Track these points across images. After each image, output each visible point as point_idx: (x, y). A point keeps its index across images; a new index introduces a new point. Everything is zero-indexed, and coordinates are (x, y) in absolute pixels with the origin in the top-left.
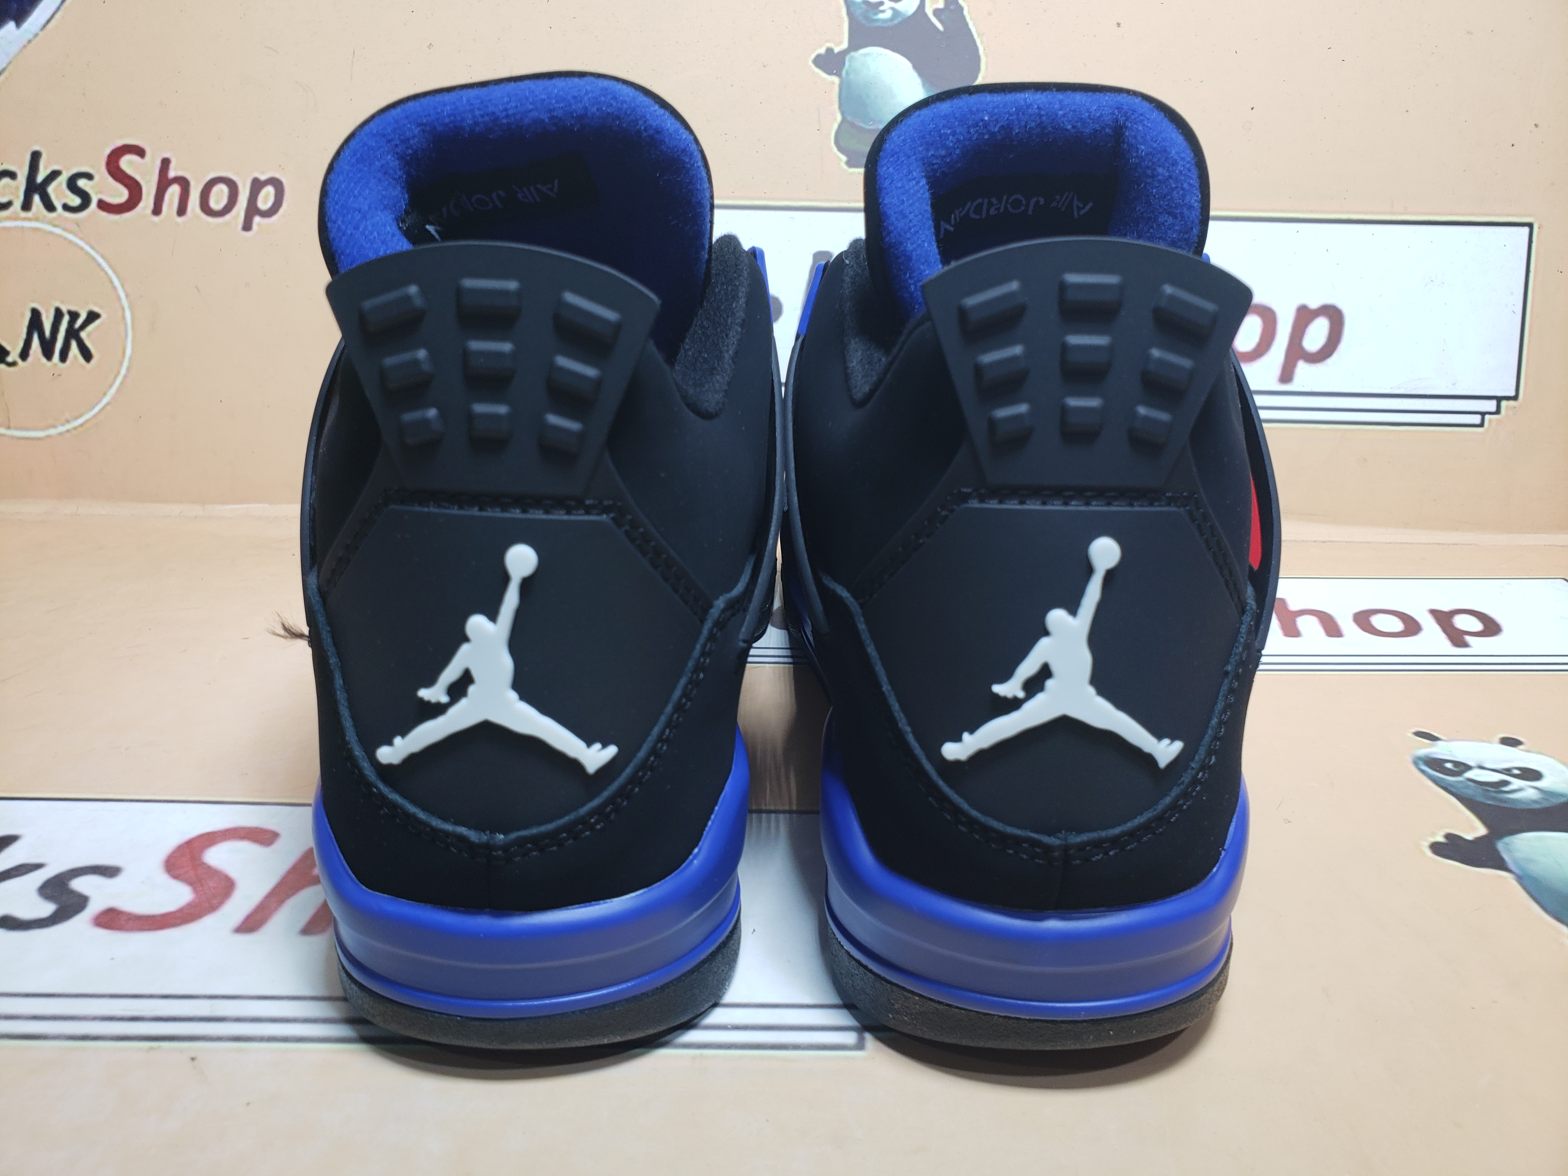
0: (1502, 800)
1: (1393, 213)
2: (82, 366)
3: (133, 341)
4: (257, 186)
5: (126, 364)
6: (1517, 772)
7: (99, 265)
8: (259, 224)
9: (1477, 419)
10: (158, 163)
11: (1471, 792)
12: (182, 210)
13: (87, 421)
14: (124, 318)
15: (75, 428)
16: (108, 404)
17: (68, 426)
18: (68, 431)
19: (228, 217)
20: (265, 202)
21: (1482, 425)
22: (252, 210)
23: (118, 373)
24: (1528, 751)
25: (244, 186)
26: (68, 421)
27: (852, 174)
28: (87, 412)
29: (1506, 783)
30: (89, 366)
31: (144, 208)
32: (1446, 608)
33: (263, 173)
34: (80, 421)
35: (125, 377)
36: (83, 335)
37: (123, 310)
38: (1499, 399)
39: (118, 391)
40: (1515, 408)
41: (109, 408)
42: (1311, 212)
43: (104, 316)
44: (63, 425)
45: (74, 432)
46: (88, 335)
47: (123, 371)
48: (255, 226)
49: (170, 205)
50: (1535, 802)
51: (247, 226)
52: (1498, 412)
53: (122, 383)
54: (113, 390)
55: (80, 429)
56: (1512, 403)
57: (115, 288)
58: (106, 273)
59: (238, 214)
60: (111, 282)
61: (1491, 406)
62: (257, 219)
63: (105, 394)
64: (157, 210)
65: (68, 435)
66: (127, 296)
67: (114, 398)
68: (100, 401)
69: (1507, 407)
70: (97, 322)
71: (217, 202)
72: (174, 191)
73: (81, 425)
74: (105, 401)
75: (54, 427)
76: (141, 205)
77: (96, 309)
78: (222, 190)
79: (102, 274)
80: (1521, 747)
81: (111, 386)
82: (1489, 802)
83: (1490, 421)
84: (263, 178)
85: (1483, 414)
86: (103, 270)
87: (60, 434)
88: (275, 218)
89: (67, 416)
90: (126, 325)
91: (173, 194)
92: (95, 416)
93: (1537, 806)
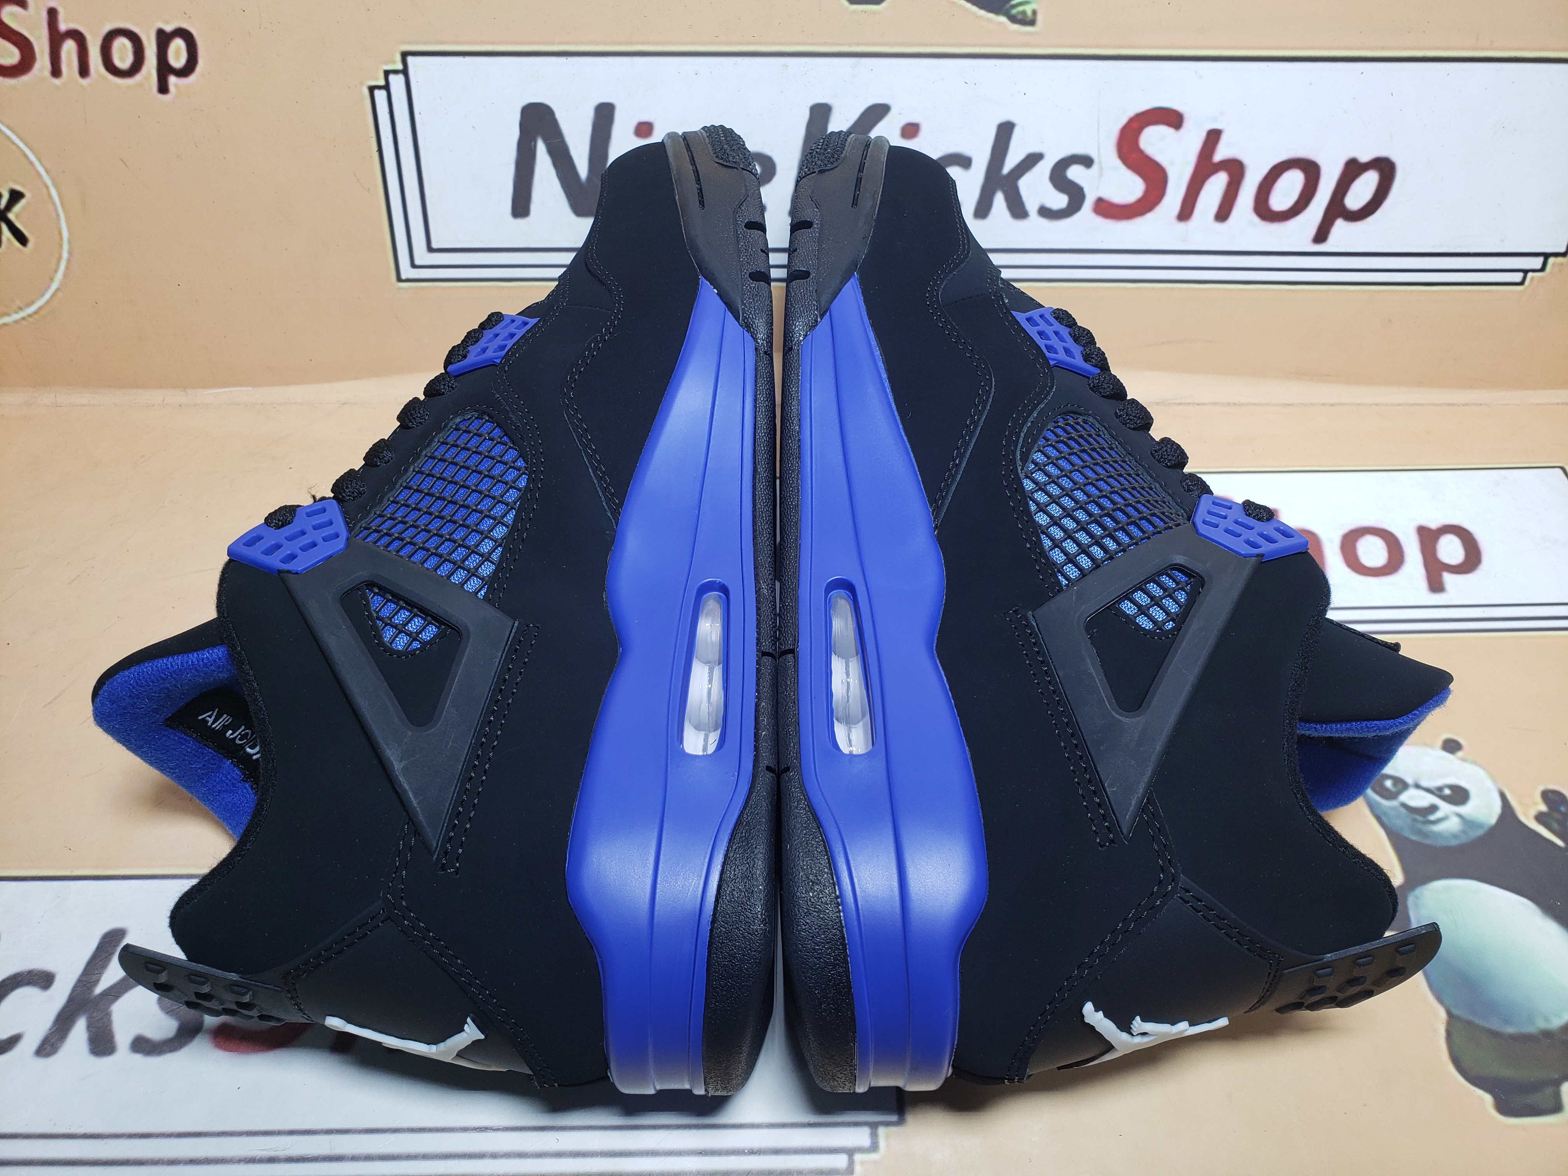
0: (1426, 835)
1: (1475, 49)
2: (18, 249)
3: (67, 222)
4: (164, 39)
5: (66, 246)
6: (1447, 792)
7: (8, 138)
8: (176, 86)
9: (1518, 277)
10: (44, 15)
11: (1401, 822)
12: (84, 71)
13: (40, 308)
14: (50, 195)
15: (30, 316)
16: (58, 290)
17: (22, 314)
18: (23, 319)
19: (138, 77)
20: (177, 58)
21: (1522, 283)
22: (164, 70)
23: (60, 258)
24: (1464, 760)
25: (149, 39)
26: (21, 309)
27: (855, 12)
28: (38, 299)
29: (1433, 808)
30: (27, 250)
31: (41, 70)
32: (1433, 526)
33: (167, 23)
34: (33, 308)
35: (69, 261)
36: (11, 216)
37: (47, 187)
38: (1546, 256)
39: (65, 275)
40: (1562, 264)
41: (60, 294)
42: (1383, 48)
43: (28, 195)
44: (16, 312)
45: (30, 319)
46: (17, 216)
47: (65, 255)
48: (172, 88)
49: (69, 65)
50: (1455, 836)
51: (163, 88)
52: (1543, 269)
53: (67, 268)
54: (59, 276)
55: (36, 316)
56: (1560, 260)
57: (31, 163)
58: (18, 147)
59: (149, 74)
60: (26, 156)
61: (1537, 262)
62: (172, 80)
63: (52, 280)
64: (56, 72)
65: (24, 323)
66: (47, 172)
67: (63, 284)
68: (49, 287)
69: (1554, 264)
70: (23, 202)
71: (122, 59)
72: (69, 48)
73: (36, 313)
74: (54, 286)
75: (8, 314)
76: (37, 66)
77: (18, 188)
78: (124, 45)
79: (14, 147)
80: (1460, 754)
81: (56, 271)
82: (1414, 838)
83: (1532, 279)
84: (169, 28)
85: (1526, 272)
86: (14, 143)
87: (16, 322)
88: (192, 78)
89: (18, 303)
90: (54, 204)
91: (69, 52)
92: (47, 303)
93: (1454, 843)
